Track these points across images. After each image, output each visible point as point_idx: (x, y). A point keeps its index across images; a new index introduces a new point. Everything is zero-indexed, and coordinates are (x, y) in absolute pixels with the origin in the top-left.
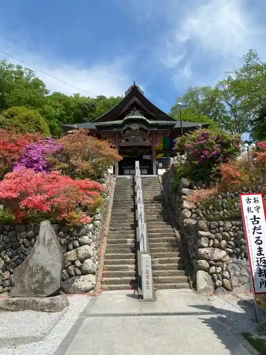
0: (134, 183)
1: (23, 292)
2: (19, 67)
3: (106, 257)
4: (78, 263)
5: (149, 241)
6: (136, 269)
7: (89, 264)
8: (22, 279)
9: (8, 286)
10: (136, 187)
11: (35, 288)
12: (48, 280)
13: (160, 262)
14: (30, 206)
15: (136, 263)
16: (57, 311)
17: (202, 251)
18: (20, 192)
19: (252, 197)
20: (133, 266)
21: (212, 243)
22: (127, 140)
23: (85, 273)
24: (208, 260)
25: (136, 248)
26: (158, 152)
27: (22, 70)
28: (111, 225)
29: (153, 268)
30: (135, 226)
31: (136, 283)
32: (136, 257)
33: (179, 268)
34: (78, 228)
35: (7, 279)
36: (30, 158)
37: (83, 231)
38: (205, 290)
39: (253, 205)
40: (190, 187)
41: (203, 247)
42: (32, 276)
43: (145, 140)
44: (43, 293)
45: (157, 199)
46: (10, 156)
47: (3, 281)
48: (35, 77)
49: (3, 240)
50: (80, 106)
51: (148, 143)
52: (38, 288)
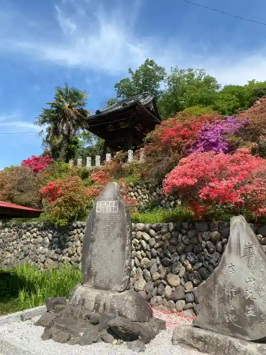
2: (190, 70)
8: (210, 302)
9: (192, 302)
11: (230, 321)
12: (251, 313)
14: (214, 196)
18: (197, 178)
27: (193, 71)
35: (190, 292)
36: (208, 141)
42: (224, 300)
44: (245, 333)
46: (185, 142)
47: (186, 293)
48: (206, 75)
49: (182, 241)
52: (236, 322)
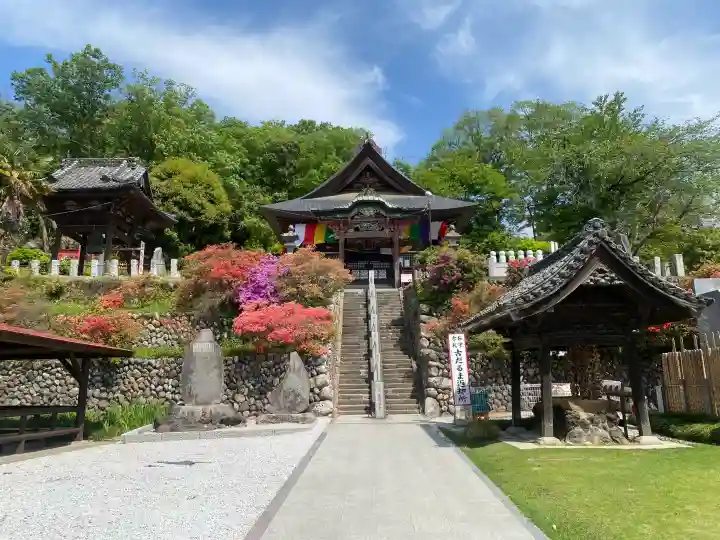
0: (368, 301)
1: (280, 409)
2: (169, 83)
3: (340, 387)
4: (317, 391)
5: (384, 372)
6: (370, 398)
7: (327, 391)
10: (370, 306)
12: (299, 400)
13: (393, 391)
14: (277, 338)
15: (370, 393)
16: (308, 422)
17: (432, 380)
18: (267, 326)
19: (457, 335)
20: (368, 395)
21: (441, 373)
22: (357, 229)
23: (324, 399)
24: (436, 389)
25: (370, 378)
26: (403, 243)
27: (175, 87)
28: (342, 355)
29: (386, 397)
30: (369, 355)
31: (370, 409)
32: (370, 387)
33: (412, 397)
34: (316, 358)
35: (253, 405)
37: (319, 360)
38: (432, 413)
39: (457, 342)
40: (429, 314)
41: (433, 376)
43: (383, 229)
44: (296, 410)
45: (395, 323)
47: (250, 406)
48: (196, 98)
49: (245, 370)
50: (274, 149)
51: (386, 233)
52: (291, 406)
